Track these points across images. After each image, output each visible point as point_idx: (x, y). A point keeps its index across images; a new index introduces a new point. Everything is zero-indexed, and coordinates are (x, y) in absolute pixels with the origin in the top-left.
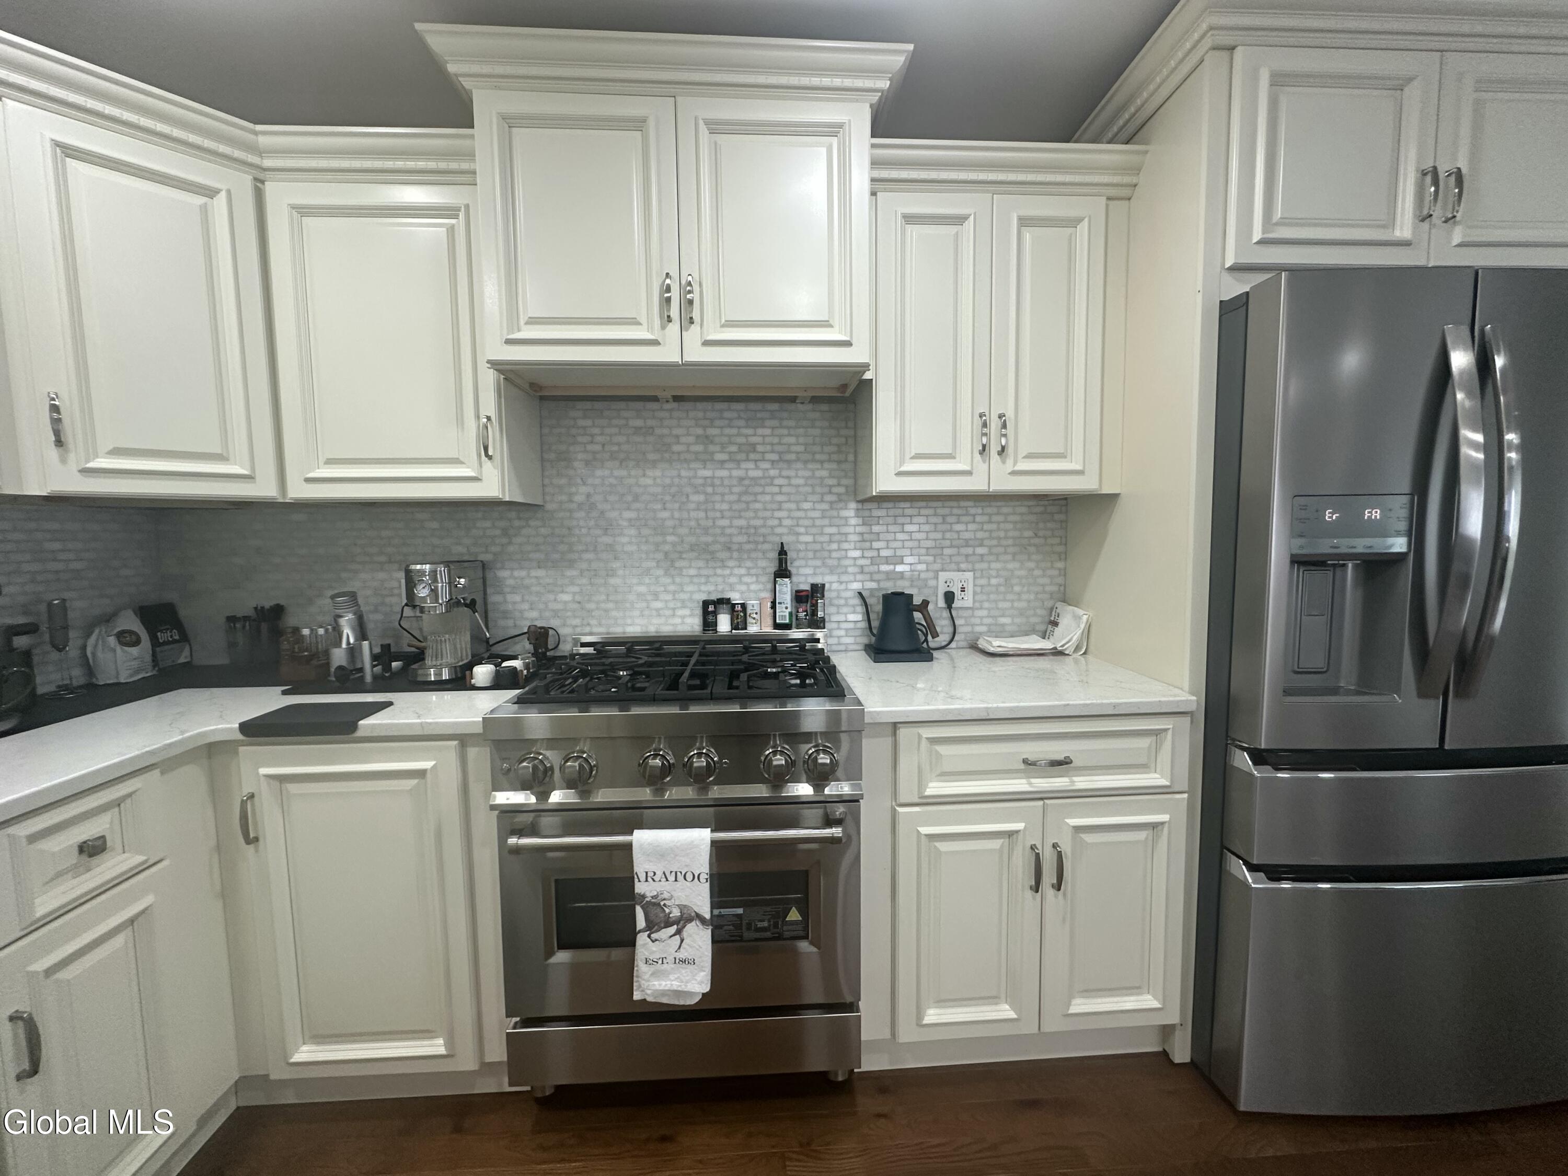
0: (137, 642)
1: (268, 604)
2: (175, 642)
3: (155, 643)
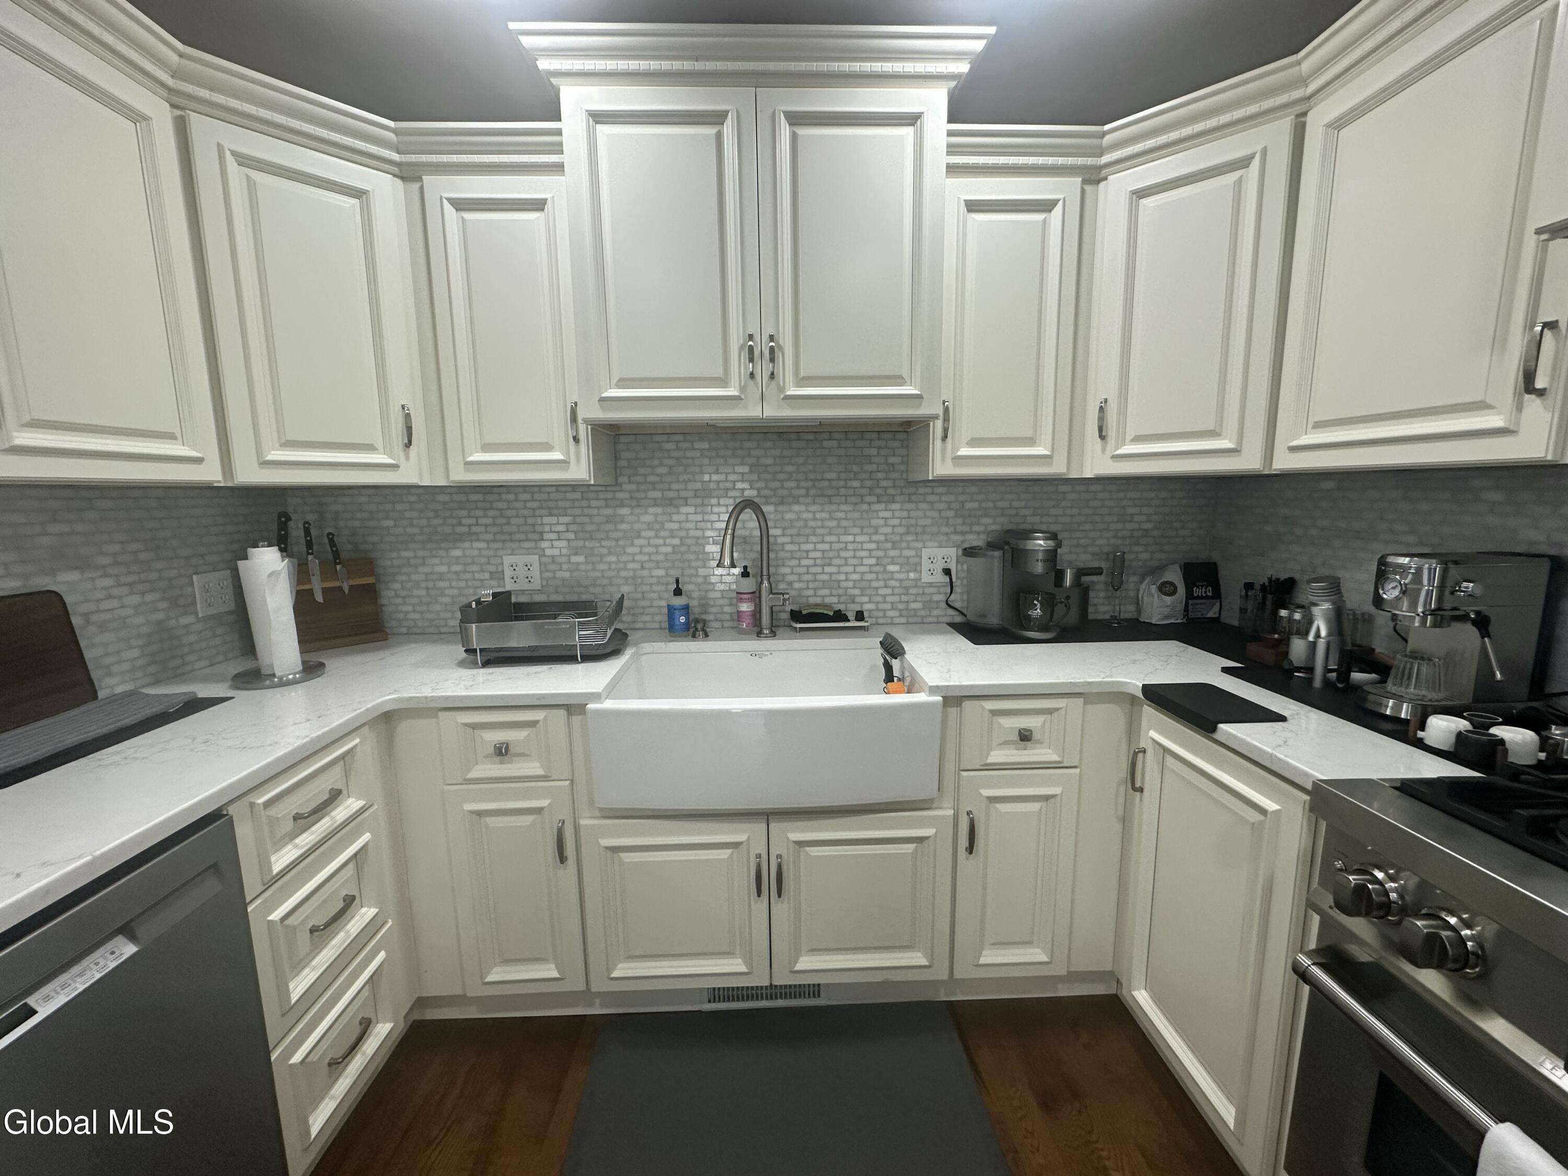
0: (1173, 593)
1: (1283, 576)
2: (1208, 597)
3: (1189, 595)
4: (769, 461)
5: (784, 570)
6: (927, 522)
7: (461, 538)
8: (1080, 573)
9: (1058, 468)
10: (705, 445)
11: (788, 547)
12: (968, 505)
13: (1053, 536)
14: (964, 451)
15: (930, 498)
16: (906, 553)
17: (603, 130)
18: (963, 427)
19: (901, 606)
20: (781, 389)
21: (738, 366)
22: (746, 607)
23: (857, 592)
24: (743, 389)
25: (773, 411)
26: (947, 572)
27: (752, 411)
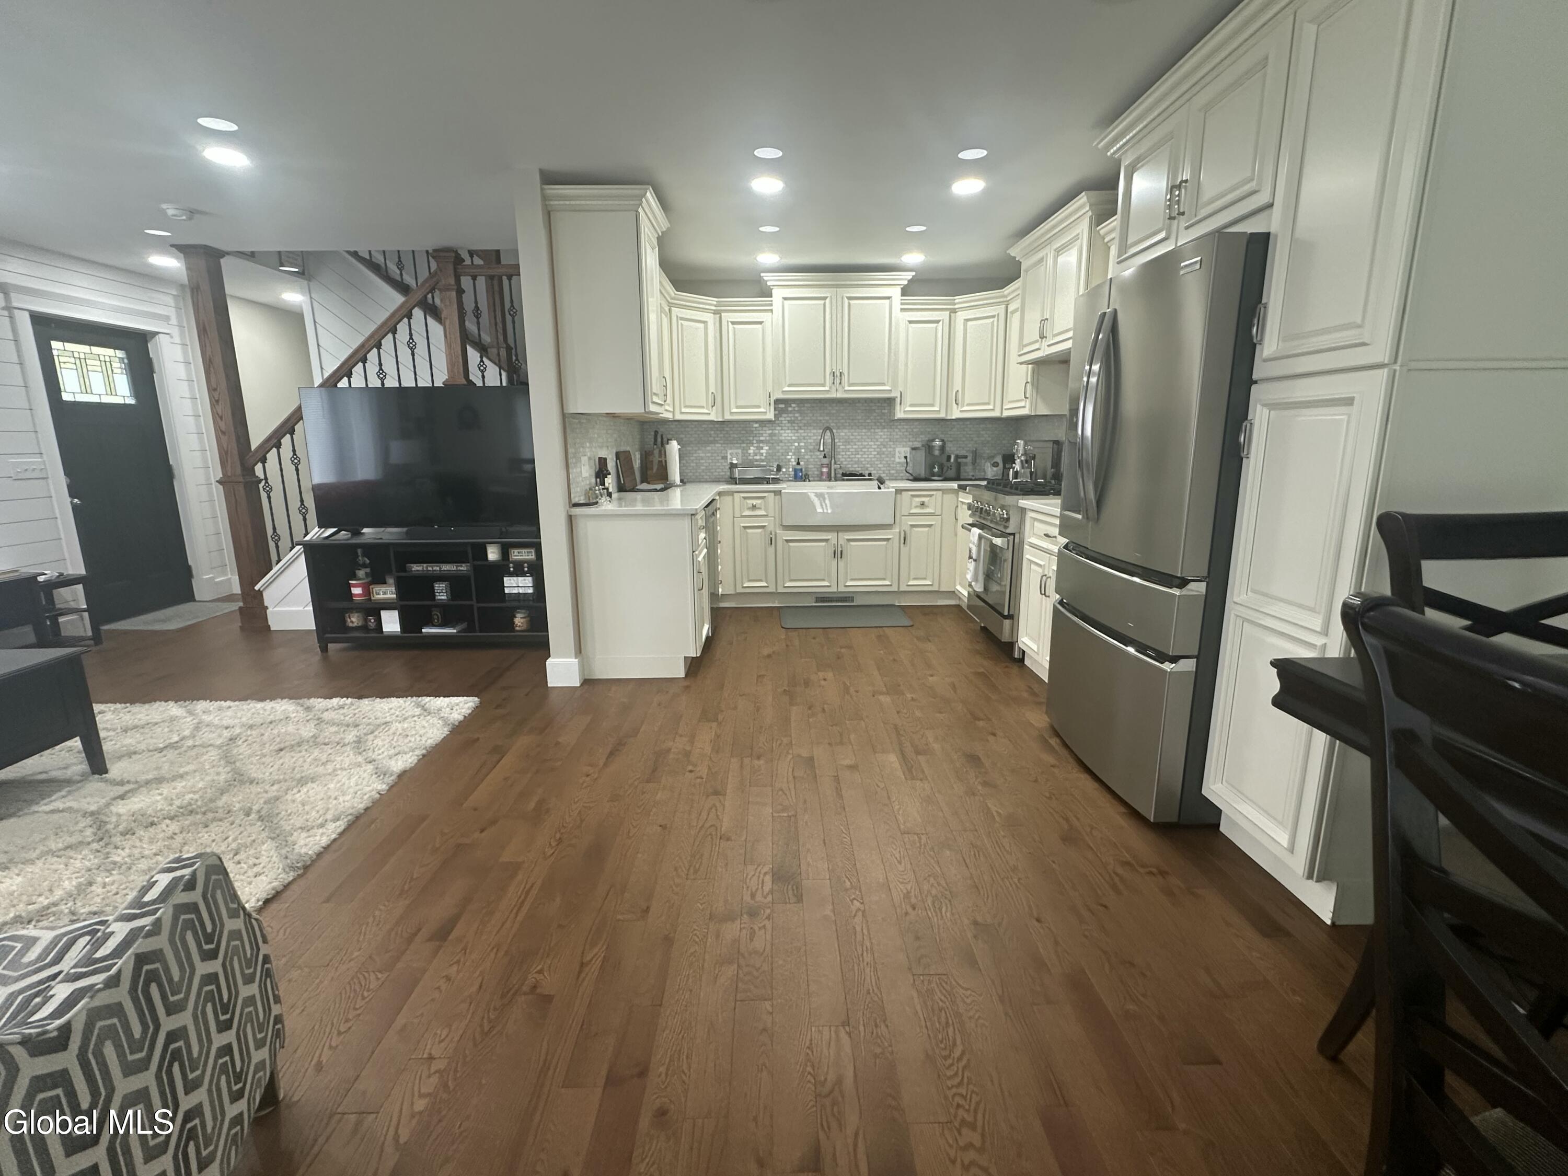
4: (834, 411)
5: (840, 457)
6: (898, 437)
7: (711, 442)
8: (957, 457)
9: (942, 415)
10: (809, 405)
11: (842, 447)
12: (915, 430)
13: (942, 441)
14: (908, 409)
15: (899, 427)
16: (889, 450)
17: (786, 302)
18: (908, 399)
19: (887, 472)
20: (843, 388)
21: (829, 380)
22: (825, 470)
23: (869, 466)
24: (830, 388)
25: (839, 395)
26: (906, 457)
27: (833, 395)
